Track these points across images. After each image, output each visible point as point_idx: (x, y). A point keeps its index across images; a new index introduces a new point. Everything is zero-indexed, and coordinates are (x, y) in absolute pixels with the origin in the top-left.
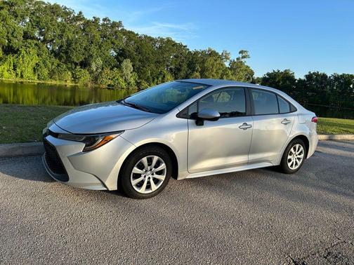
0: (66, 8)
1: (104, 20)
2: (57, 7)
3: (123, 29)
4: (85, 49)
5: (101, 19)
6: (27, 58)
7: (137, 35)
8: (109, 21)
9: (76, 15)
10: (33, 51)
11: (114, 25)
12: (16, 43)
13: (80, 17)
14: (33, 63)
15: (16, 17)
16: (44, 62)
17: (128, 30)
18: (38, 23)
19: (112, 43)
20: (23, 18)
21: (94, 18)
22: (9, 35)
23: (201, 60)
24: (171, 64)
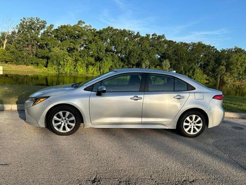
0: (130, 31)
1: (153, 35)
2: (125, 31)
3: (165, 40)
4: (139, 55)
5: (151, 35)
6: (106, 63)
7: (175, 42)
8: (156, 35)
9: (135, 34)
10: (109, 59)
11: (160, 37)
12: (101, 54)
13: (138, 35)
14: (109, 66)
15: (102, 39)
16: (115, 65)
17: (168, 40)
18: (113, 42)
19: (157, 50)
20: (106, 40)
21: (147, 35)
22: (98, 50)
23: (226, 57)
24: (201, 61)
